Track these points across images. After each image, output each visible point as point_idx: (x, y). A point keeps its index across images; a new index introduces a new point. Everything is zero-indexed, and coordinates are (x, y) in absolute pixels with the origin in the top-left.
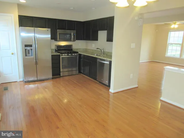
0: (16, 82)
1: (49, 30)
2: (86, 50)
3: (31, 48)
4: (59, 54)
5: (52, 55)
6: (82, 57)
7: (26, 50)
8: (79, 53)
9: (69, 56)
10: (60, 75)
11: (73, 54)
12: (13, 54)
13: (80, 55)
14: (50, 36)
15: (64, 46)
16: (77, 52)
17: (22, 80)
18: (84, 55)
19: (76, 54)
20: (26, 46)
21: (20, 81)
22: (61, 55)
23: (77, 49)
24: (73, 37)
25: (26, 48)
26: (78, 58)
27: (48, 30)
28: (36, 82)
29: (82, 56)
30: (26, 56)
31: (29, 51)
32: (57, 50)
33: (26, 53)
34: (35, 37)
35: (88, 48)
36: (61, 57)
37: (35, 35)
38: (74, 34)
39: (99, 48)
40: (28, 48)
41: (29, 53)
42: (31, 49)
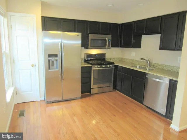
0: (36, 102)
1: (80, 34)
2: (122, 60)
3: (56, 58)
4: (91, 65)
5: (82, 67)
6: (118, 70)
7: (49, 60)
8: (115, 64)
9: (103, 67)
10: (90, 92)
11: (108, 66)
12: (33, 66)
13: (116, 67)
14: (80, 42)
15: (95, 55)
16: (113, 63)
17: (43, 99)
18: (122, 67)
19: (111, 66)
20: (50, 56)
21: (41, 101)
22: (93, 66)
23: (111, 58)
24: (107, 43)
25: (50, 58)
26: (113, 70)
27: (78, 35)
28: (61, 103)
29: (118, 67)
30: (49, 69)
31: (53, 62)
32: (86, 60)
33: (50, 65)
34: (62, 44)
35: (125, 57)
36: (92, 69)
37: (62, 41)
38: (109, 40)
39: (143, 58)
40: (53, 59)
41: (53, 65)
42: (56, 60)
